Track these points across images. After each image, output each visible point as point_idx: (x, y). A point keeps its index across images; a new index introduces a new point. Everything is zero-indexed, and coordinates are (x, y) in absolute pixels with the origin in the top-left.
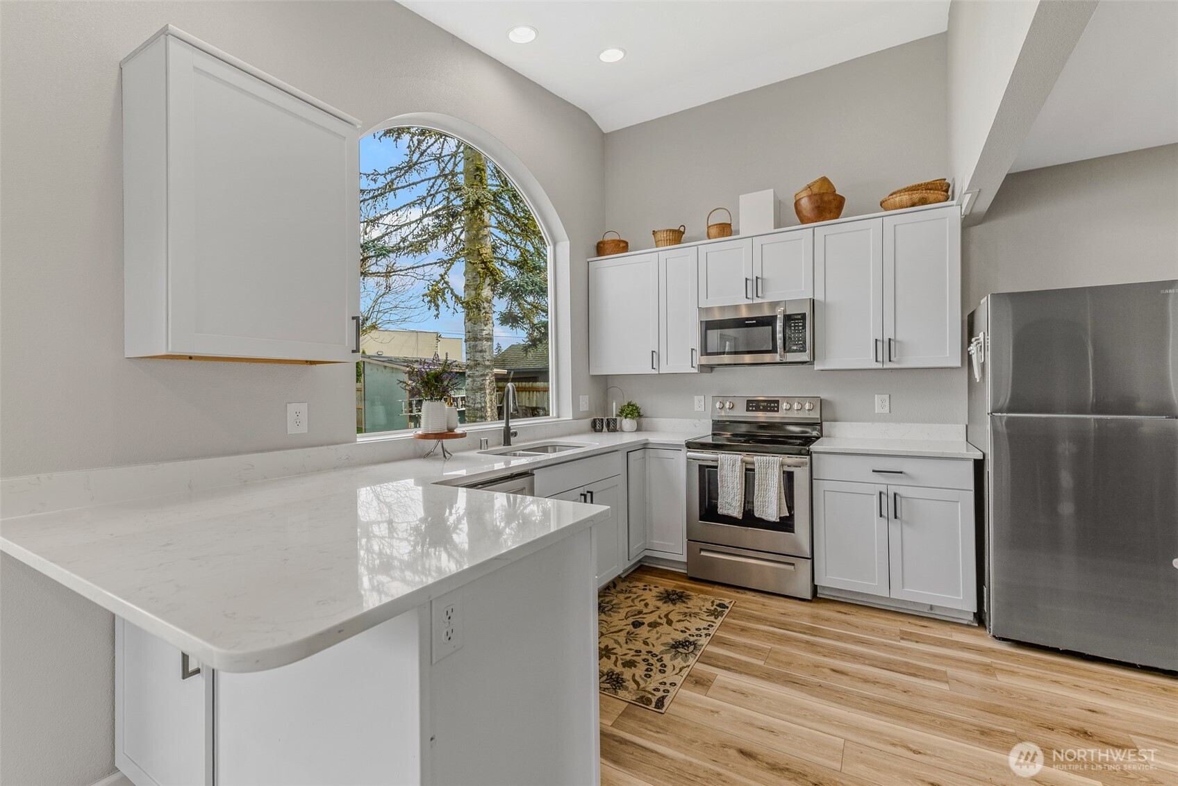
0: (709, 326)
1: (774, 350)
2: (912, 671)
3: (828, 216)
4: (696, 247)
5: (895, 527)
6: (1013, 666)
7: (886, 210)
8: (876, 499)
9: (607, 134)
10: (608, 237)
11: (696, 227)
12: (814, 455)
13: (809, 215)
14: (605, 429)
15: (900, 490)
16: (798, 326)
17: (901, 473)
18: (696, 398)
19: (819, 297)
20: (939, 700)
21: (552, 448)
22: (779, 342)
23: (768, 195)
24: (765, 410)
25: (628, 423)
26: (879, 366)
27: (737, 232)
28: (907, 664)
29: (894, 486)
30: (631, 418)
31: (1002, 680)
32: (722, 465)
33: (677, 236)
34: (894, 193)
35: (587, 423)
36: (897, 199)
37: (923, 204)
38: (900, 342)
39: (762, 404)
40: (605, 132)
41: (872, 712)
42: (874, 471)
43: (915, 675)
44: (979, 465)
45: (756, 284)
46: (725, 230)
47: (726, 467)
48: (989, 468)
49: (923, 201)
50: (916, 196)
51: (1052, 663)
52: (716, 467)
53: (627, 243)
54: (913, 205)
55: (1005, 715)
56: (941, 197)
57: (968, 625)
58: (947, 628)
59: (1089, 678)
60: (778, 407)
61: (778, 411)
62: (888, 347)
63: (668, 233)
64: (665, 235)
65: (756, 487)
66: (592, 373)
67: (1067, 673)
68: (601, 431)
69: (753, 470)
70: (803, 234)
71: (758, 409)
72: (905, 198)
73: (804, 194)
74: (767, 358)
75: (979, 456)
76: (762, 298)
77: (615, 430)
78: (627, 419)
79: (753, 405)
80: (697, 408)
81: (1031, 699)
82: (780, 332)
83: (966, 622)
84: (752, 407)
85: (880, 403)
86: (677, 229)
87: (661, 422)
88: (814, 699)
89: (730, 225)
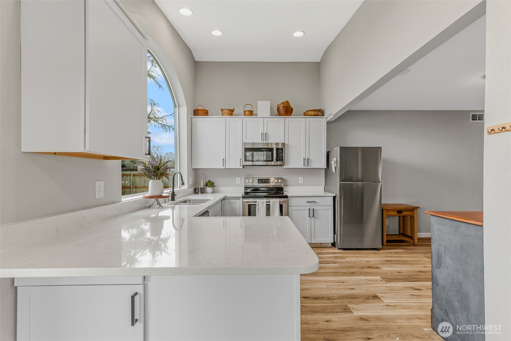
0: (247, 150)
1: (272, 160)
2: (327, 262)
3: (289, 114)
4: (242, 118)
5: (313, 220)
6: (346, 255)
7: (305, 116)
8: (308, 211)
9: (197, 61)
10: (199, 108)
11: (239, 110)
12: (289, 198)
13: (283, 113)
14: (200, 192)
15: (315, 208)
16: (280, 152)
17: (315, 202)
18: (237, 179)
19: (286, 142)
20: (338, 268)
21: (189, 201)
22: (275, 158)
23: (268, 103)
24: (265, 182)
25: (209, 189)
26: (304, 167)
27: (256, 115)
28: (324, 261)
29: (312, 206)
30: (211, 187)
31: (347, 259)
32: (258, 204)
33: (231, 112)
34: (309, 111)
35: (192, 190)
36: (310, 113)
37: (317, 116)
38: (310, 160)
39: (264, 180)
40: (196, 61)
41: (326, 276)
42: (307, 202)
43: (328, 264)
44: (334, 198)
45: (265, 136)
46: (251, 113)
47: (260, 204)
48: (338, 199)
49: (317, 115)
50: (316, 113)
51: (353, 252)
52: (256, 205)
53: (208, 111)
54: (314, 116)
55: (354, 268)
56: (321, 115)
57: (331, 247)
58: (327, 249)
59: (362, 254)
60: (269, 181)
61: (269, 183)
62: (307, 161)
63: (229, 110)
64: (227, 111)
65: (271, 211)
66: (193, 168)
67: (358, 254)
68: (198, 193)
69: (269, 205)
70: (281, 120)
71: (262, 183)
72: (313, 113)
73: (282, 105)
74: (270, 163)
75: (334, 195)
76: (267, 141)
77: (204, 193)
78: (209, 188)
79: (261, 181)
80: (237, 183)
81: (355, 262)
82: (275, 154)
83: (330, 246)
84: (260, 181)
85: (301, 180)
86: (232, 109)
87: (222, 189)
88: (310, 277)
89: (253, 111)
